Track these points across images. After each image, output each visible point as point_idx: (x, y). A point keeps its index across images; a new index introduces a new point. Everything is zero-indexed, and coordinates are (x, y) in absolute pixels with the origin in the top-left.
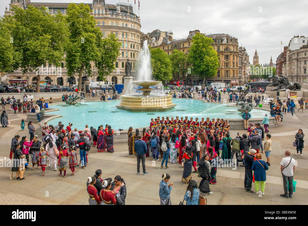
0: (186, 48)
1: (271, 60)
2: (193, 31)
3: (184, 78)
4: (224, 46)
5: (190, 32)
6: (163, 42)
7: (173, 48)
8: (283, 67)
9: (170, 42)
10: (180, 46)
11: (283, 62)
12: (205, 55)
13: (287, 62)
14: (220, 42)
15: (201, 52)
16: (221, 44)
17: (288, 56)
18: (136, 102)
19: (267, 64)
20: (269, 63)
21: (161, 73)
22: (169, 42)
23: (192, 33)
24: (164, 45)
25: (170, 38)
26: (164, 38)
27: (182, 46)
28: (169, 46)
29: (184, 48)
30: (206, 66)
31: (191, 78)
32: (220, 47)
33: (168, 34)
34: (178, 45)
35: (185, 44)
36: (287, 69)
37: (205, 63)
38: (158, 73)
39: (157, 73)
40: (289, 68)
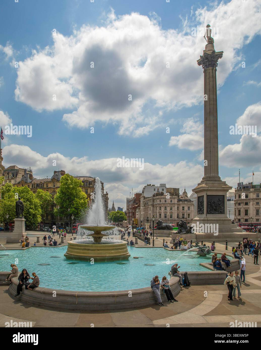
0: (50, 188)
1: (113, 204)
2: (59, 172)
3: (48, 220)
4: (92, 189)
5: (55, 172)
6: (22, 180)
7: (35, 187)
8: (137, 212)
9: (31, 181)
10: (43, 186)
11: (137, 207)
12: (74, 197)
13: (141, 208)
14: (88, 185)
15: (71, 194)
16: (89, 187)
17: (143, 202)
19: (110, 208)
20: (111, 208)
21: (30, 215)
22: (29, 181)
23: (57, 173)
24: (24, 183)
25: (31, 176)
26: (23, 176)
27: (45, 186)
28: (30, 185)
29: (49, 188)
30: (75, 208)
31: (56, 220)
32: (87, 189)
33: (27, 172)
34: (41, 184)
35: (49, 184)
36: (142, 213)
37: (75, 205)
38: (27, 214)
39: (26, 215)
40: (144, 213)
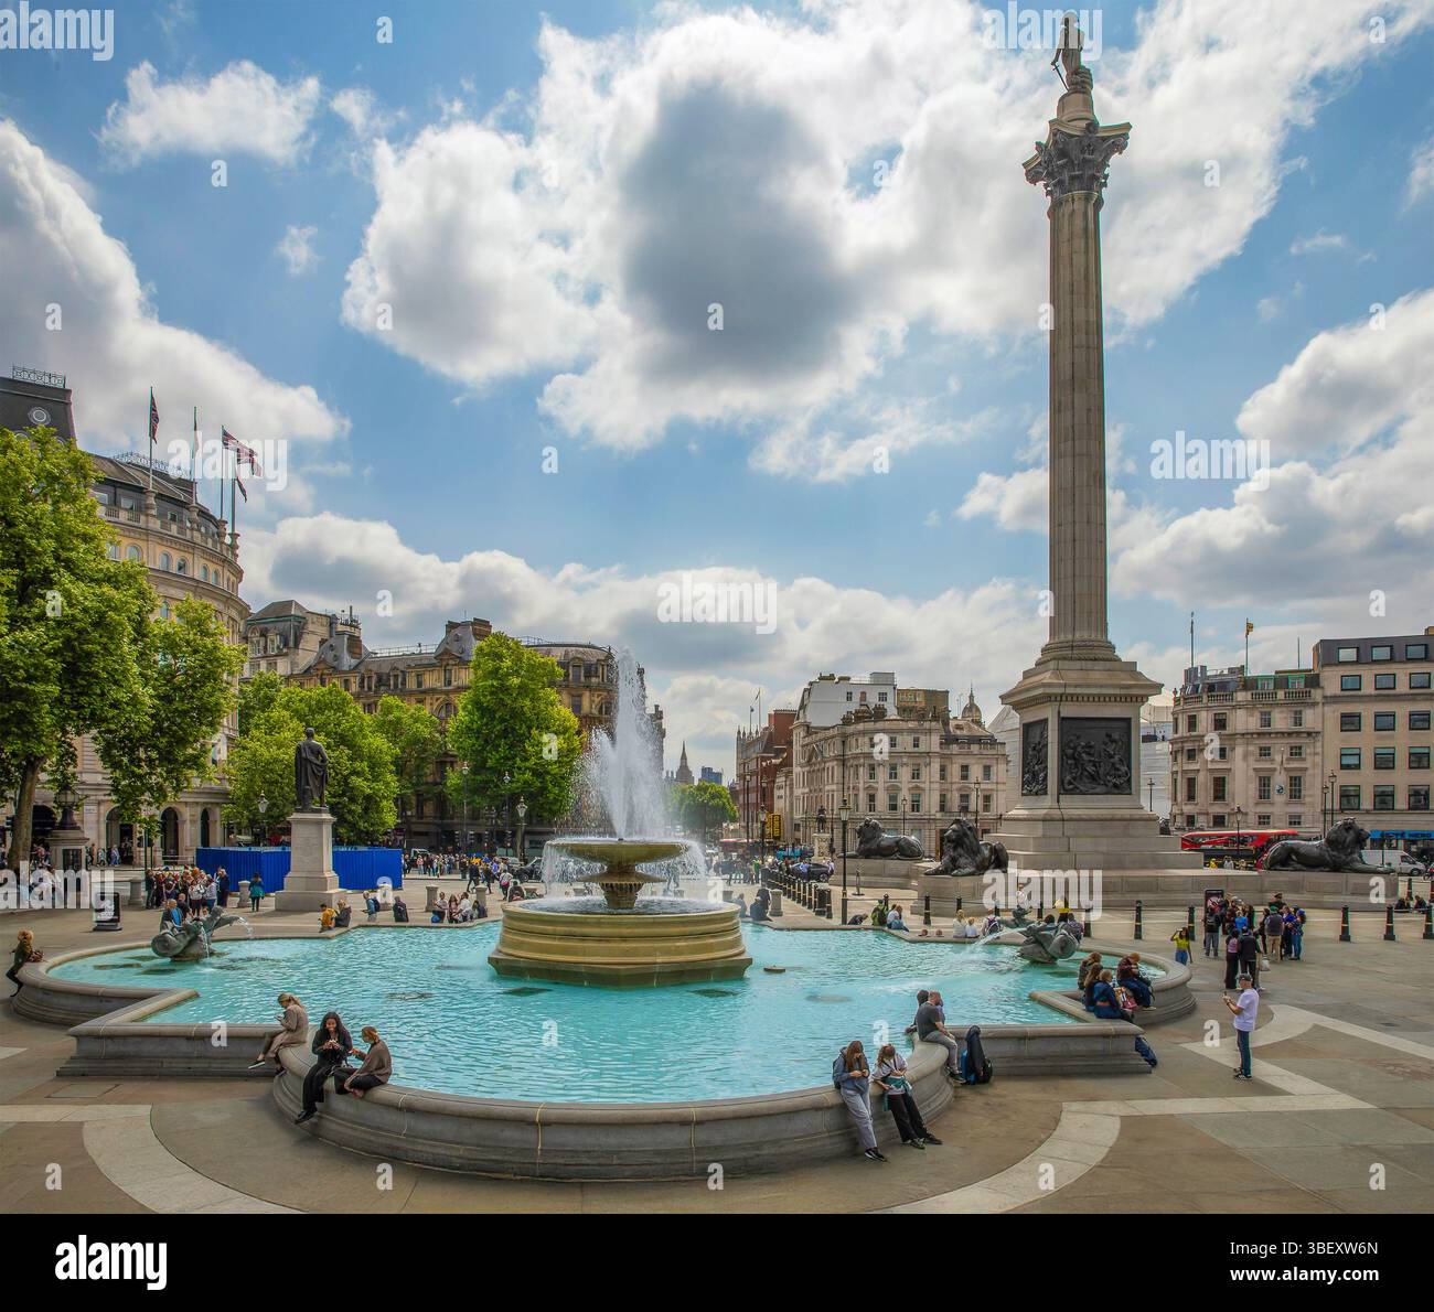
0: (433, 691)
1: (684, 757)
2: (465, 624)
3: (424, 820)
4: (599, 695)
5: (451, 626)
6: (321, 660)
7: (370, 688)
8: (780, 788)
9: (354, 662)
10: (404, 684)
11: (777, 768)
12: (530, 728)
13: (797, 770)
14: (583, 679)
15: (516, 714)
16: (588, 687)
17: (803, 746)
18: (624, 938)
21: (353, 800)
22: (348, 661)
23: (458, 631)
24: (326, 671)
25: (355, 643)
26: (322, 642)
27: (412, 684)
28: (352, 680)
29: (424, 692)
30: (535, 773)
31: (456, 821)
32: (580, 696)
33: (340, 628)
34: (396, 676)
35: (427, 676)
36: (798, 792)
37: (533, 760)
38: (340, 796)
39: (337, 800)
40: (807, 790)
